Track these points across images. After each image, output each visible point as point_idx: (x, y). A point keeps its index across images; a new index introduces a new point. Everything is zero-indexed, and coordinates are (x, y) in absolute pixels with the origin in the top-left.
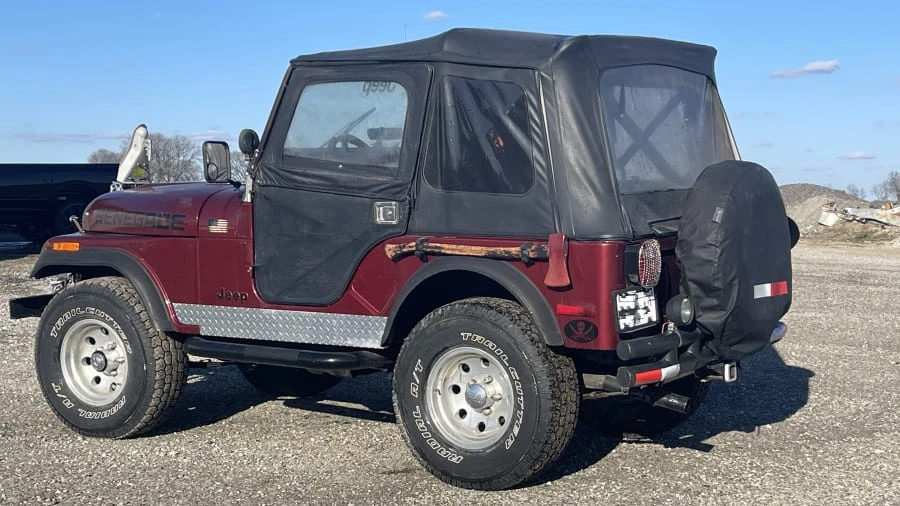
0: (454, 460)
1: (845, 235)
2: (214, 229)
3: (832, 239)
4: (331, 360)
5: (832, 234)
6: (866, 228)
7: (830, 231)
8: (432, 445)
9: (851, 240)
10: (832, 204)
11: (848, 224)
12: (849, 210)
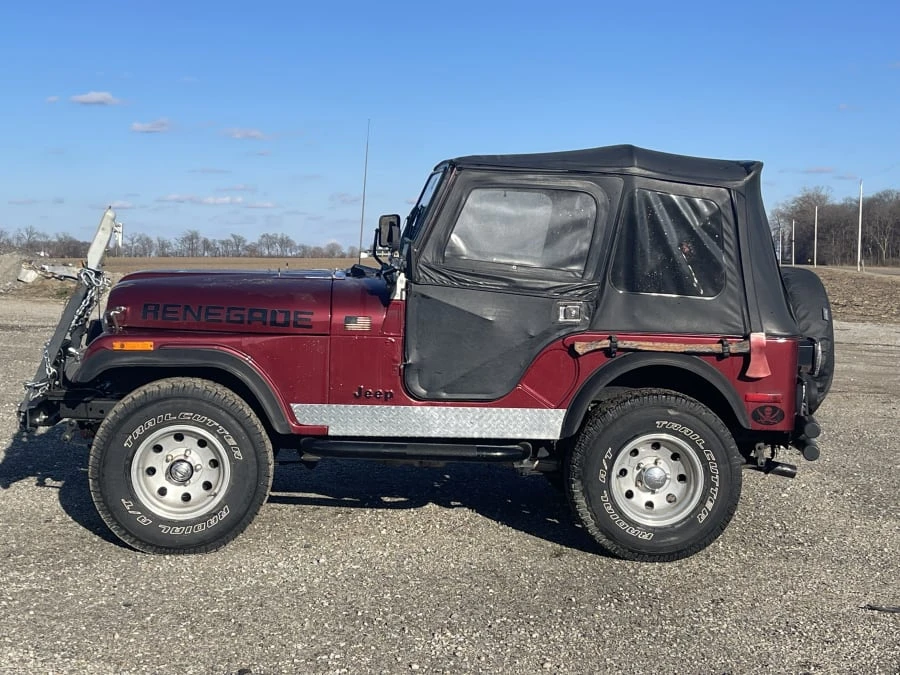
0: (645, 537)
1: (47, 292)
2: (351, 327)
3: (34, 294)
4: (499, 454)
5: (34, 290)
6: (64, 285)
7: (31, 287)
8: (620, 525)
9: (53, 296)
10: (30, 262)
11: (47, 281)
12: (46, 267)
